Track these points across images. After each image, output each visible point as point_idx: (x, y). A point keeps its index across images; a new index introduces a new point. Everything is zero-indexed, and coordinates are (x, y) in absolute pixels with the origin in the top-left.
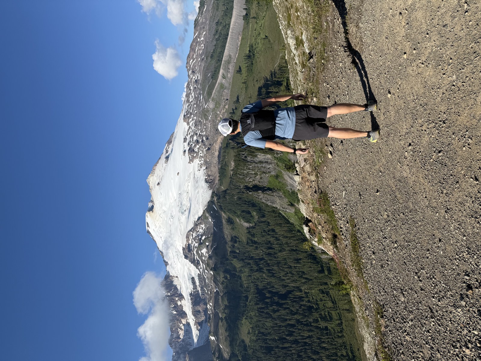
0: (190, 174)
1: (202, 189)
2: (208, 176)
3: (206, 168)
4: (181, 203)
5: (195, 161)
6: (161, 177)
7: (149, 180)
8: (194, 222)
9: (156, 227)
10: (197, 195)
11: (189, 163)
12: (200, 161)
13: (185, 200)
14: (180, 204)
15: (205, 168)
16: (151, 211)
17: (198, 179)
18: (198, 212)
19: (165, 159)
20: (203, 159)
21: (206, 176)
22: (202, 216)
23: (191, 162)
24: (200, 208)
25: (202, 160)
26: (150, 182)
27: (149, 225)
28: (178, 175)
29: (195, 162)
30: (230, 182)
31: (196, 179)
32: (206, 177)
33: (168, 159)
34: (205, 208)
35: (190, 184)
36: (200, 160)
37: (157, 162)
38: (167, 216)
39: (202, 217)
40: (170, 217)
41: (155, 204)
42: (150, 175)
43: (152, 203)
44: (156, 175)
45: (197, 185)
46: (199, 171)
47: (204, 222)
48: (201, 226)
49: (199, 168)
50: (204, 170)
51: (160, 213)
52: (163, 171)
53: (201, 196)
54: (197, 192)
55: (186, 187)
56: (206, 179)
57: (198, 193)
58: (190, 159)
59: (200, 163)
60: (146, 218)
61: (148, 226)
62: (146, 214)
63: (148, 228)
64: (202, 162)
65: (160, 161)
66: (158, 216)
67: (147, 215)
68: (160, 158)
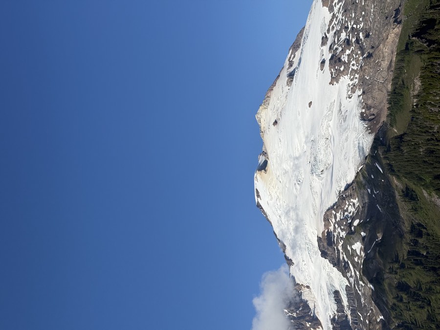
0: (332, 104)
1: (354, 133)
2: (367, 107)
3: (364, 93)
4: (315, 158)
5: (342, 79)
6: (279, 111)
7: (259, 116)
8: (338, 193)
9: (271, 199)
10: (345, 144)
11: (330, 83)
12: (352, 80)
13: (323, 152)
14: (313, 159)
15: (360, 92)
16: (263, 171)
17: (347, 114)
18: (346, 176)
19: (287, 79)
20: (357, 76)
21: (363, 108)
22: (353, 182)
23: (335, 83)
24: (349, 169)
25: (356, 78)
26: (262, 120)
27: (260, 194)
28: (310, 106)
29: (343, 82)
30: (412, 120)
31: (343, 113)
32: (364, 111)
33: (293, 78)
34: (360, 169)
35: (331, 123)
36: (352, 77)
37: (274, 84)
38: (290, 180)
39: (354, 185)
40: (295, 182)
41: (270, 158)
42: (261, 108)
43: (264, 157)
44: (270, 107)
45: (344, 125)
46: (350, 98)
47: (357, 193)
48: (352, 200)
49: (349, 93)
50: (359, 96)
51: (278, 174)
52: (283, 99)
53: (352, 145)
54: (344, 137)
55: (324, 128)
56: (362, 114)
57: (347, 140)
58: (333, 76)
59: (351, 83)
60: (255, 182)
61: (258, 196)
62: (255, 174)
63: (259, 199)
64: (357, 81)
65: (278, 82)
66: (275, 179)
67: (256, 177)
68: (279, 76)
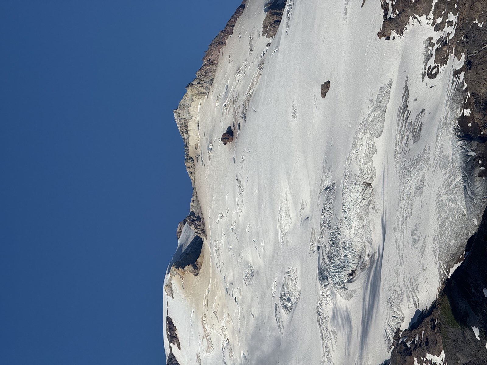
0: (384, 91)
2: (477, 104)
3: (469, 64)
5: (412, 24)
6: (241, 102)
7: (184, 115)
8: (391, 336)
9: (210, 346)
11: (380, 35)
12: (438, 28)
13: (354, 221)
14: (326, 239)
15: (460, 63)
16: (189, 268)
19: (263, 15)
20: (452, 17)
21: (466, 106)
22: (434, 306)
23: (394, 34)
25: (450, 24)
26: (192, 127)
27: (179, 333)
28: (324, 95)
29: (414, 31)
31: (412, 118)
32: (467, 112)
33: (280, 15)
34: (452, 270)
35: (380, 143)
36: (439, 20)
37: (229, 29)
38: (264, 296)
39: (436, 314)
41: (209, 233)
42: (190, 92)
43: (193, 229)
44: (217, 89)
45: (415, 148)
46: (432, 76)
51: (230, 277)
52: (254, 70)
54: (413, 183)
55: (362, 155)
60: (166, 298)
61: (173, 338)
62: (168, 277)
63: (174, 347)
65: (241, 24)
66: (221, 292)
67: (170, 285)
68: (243, 6)
